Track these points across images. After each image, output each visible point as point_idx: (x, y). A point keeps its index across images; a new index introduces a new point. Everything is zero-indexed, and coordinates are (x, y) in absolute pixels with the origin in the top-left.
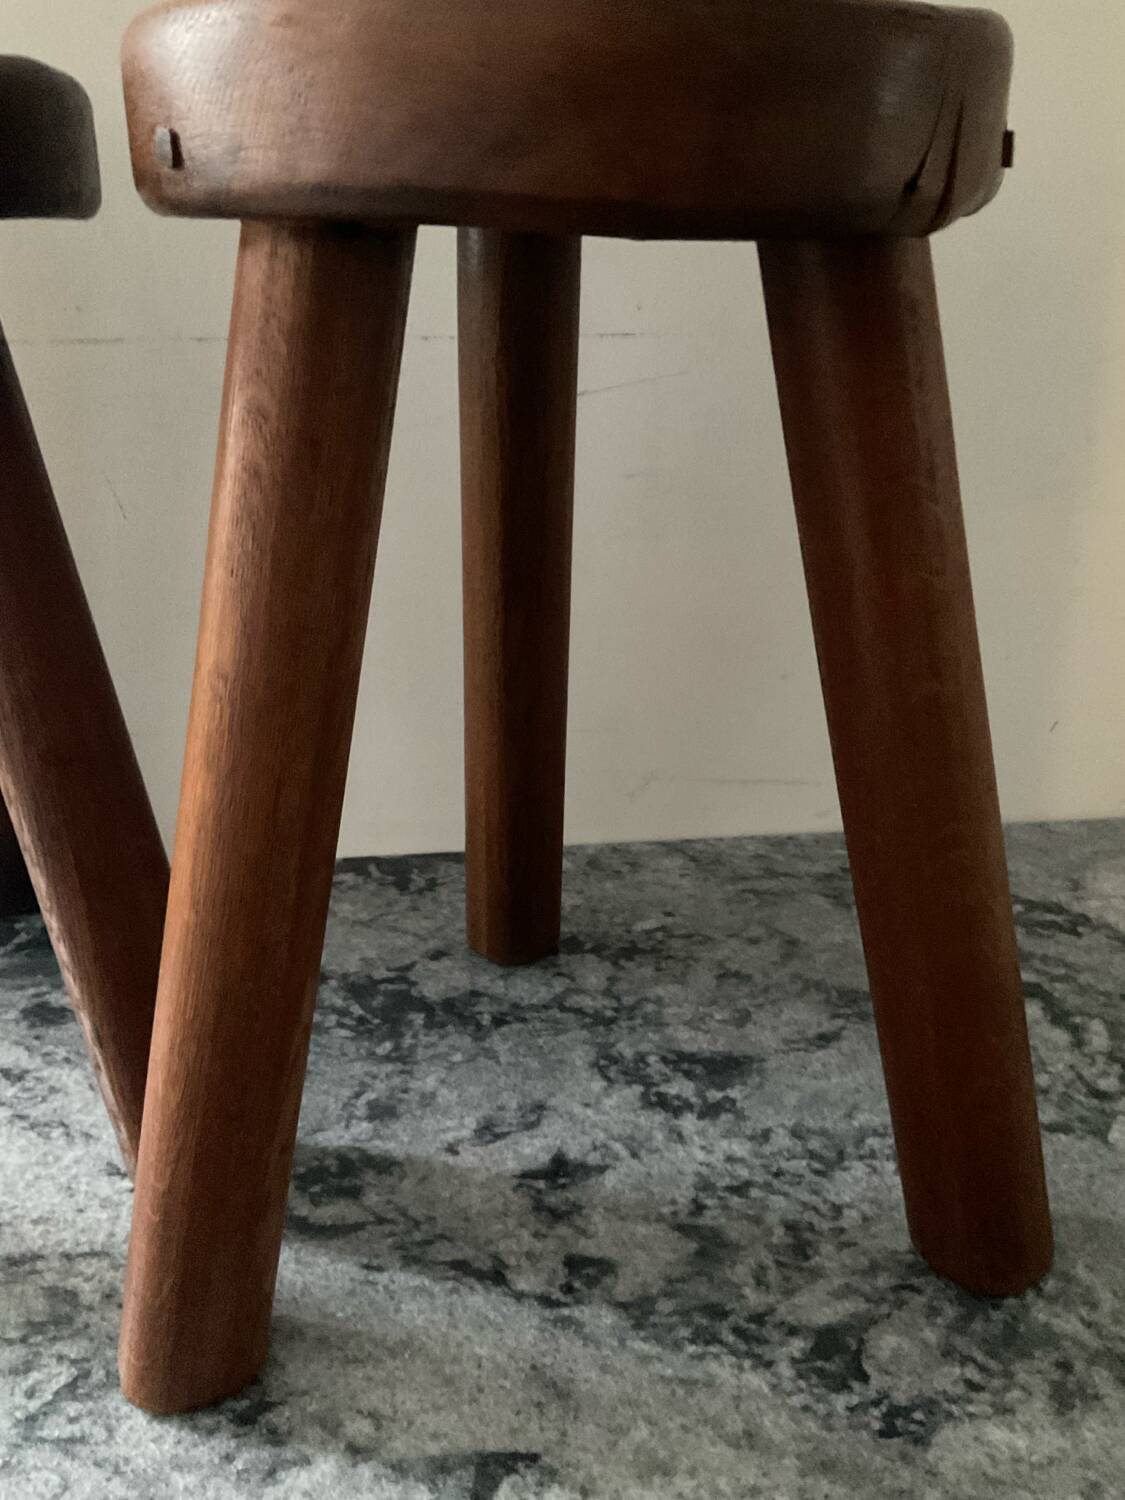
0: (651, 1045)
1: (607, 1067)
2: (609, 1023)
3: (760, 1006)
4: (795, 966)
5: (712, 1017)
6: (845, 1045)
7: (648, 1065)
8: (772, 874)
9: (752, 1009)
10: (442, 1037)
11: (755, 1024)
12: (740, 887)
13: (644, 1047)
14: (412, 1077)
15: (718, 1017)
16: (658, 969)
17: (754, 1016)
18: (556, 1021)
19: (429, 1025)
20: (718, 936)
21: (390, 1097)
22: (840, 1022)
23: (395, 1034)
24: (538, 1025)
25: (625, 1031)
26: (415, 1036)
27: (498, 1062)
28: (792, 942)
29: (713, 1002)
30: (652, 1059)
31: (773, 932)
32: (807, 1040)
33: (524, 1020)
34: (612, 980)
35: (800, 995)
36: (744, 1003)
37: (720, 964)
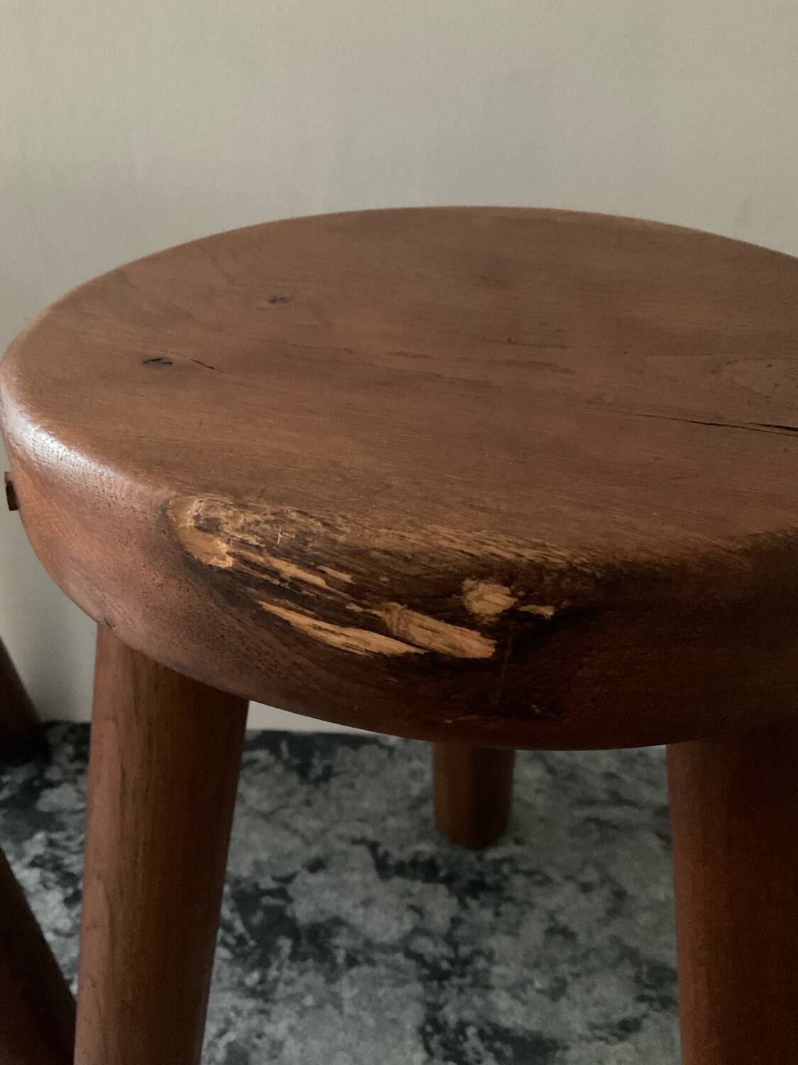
0: (473, 1012)
1: (431, 1035)
2: (441, 976)
3: (577, 976)
4: (618, 926)
5: (531, 982)
6: (642, 1037)
7: (466, 1038)
8: (616, 799)
9: (569, 979)
10: (302, 973)
11: (569, 998)
12: (587, 812)
13: (468, 1015)
14: (269, 1020)
15: (538, 985)
16: (497, 914)
17: (570, 990)
18: (398, 968)
19: (295, 956)
20: (557, 877)
21: (247, 1041)
22: (643, 1007)
23: (263, 964)
24: (382, 970)
25: (454, 991)
26: (279, 969)
27: (341, 1013)
28: (620, 895)
29: (537, 965)
30: (471, 1031)
31: (607, 879)
32: (608, 1026)
33: (371, 963)
34: (455, 922)
35: (614, 966)
36: (565, 969)
37: (552, 915)
